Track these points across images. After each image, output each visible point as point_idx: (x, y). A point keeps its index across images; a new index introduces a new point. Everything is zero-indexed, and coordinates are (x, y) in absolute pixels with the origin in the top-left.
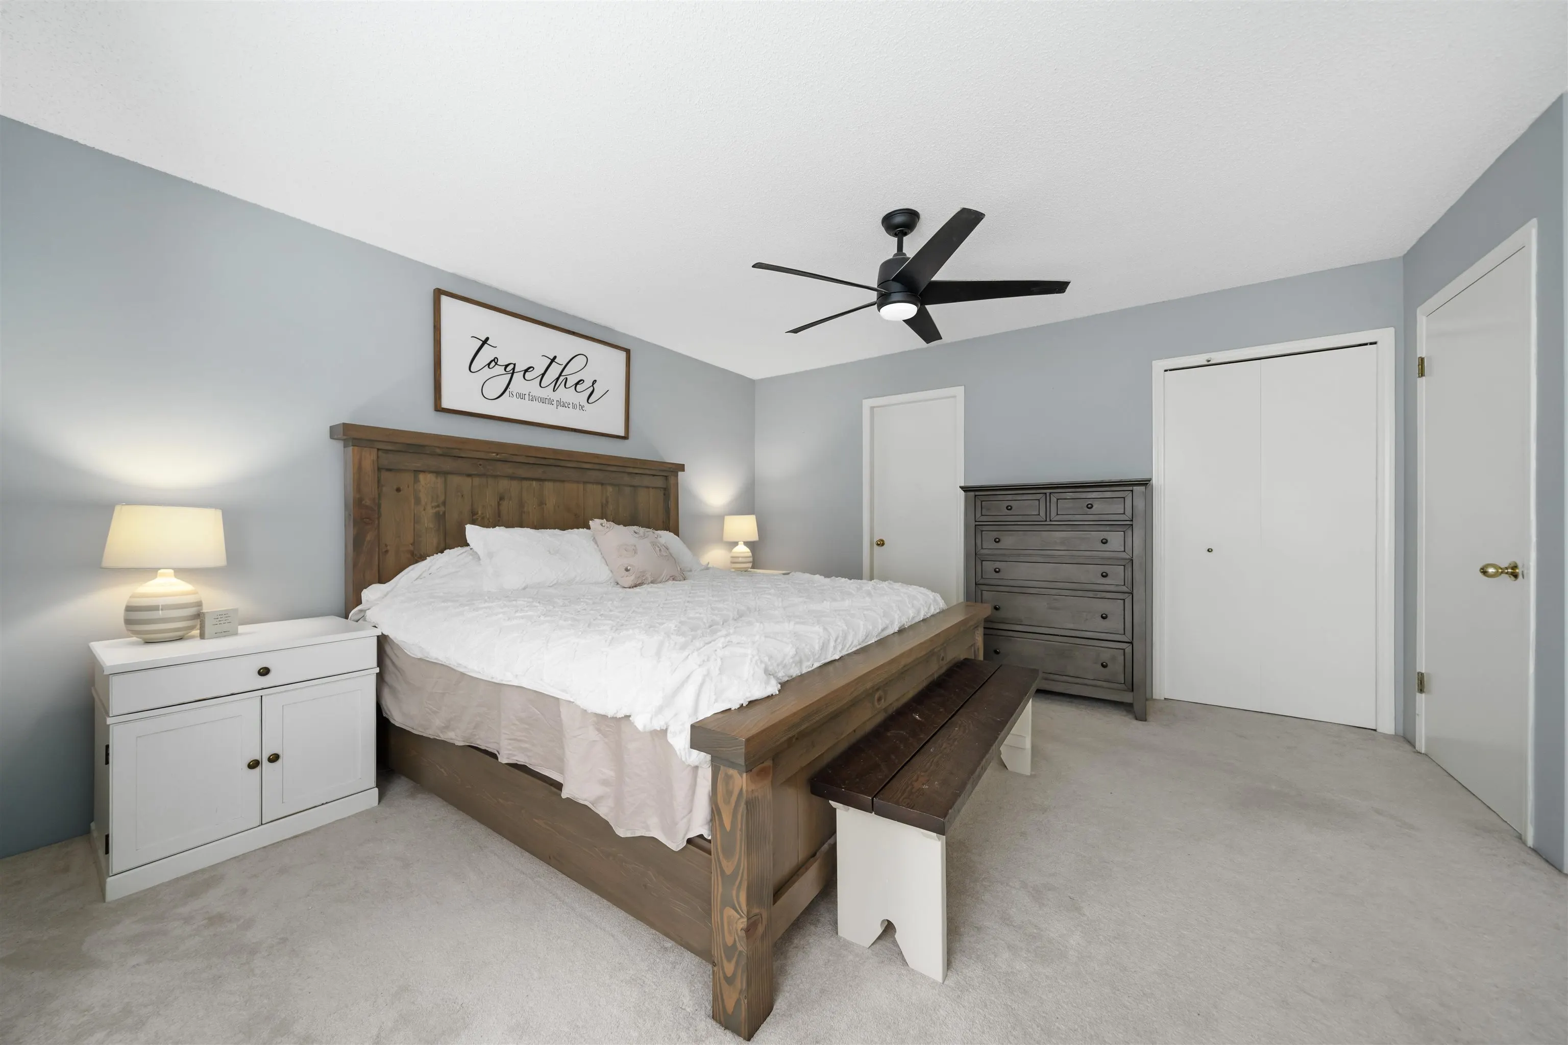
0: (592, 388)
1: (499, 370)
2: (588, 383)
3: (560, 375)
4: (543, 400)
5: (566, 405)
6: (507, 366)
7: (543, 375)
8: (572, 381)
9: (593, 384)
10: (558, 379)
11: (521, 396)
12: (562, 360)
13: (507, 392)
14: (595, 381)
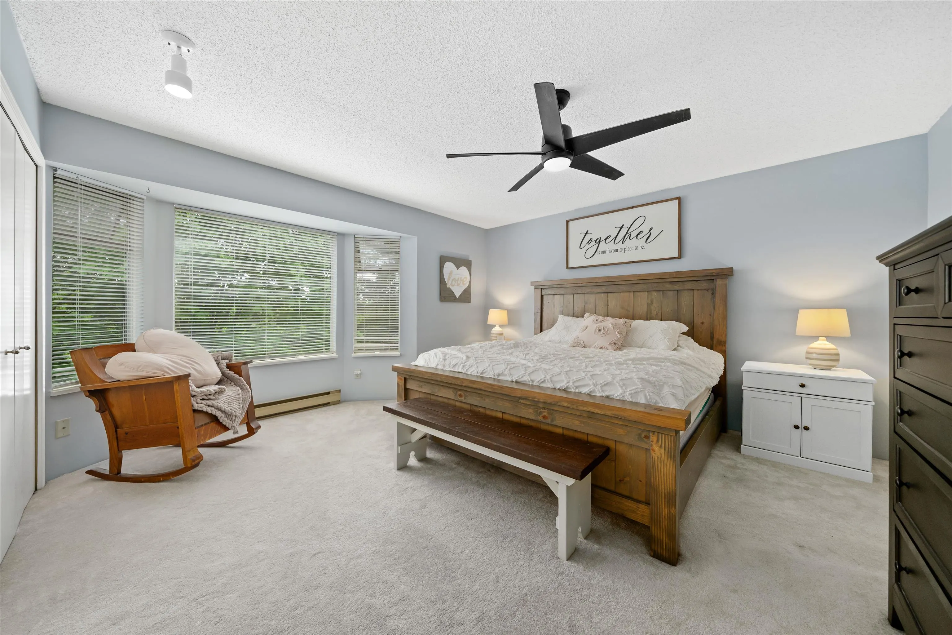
0: (649, 233)
1: (593, 243)
2: (646, 231)
3: (627, 234)
4: (616, 251)
5: (631, 249)
6: (596, 240)
7: (616, 237)
8: (634, 234)
9: (650, 231)
10: (625, 237)
11: (604, 252)
12: (627, 225)
13: (597, 252)
14: (652, 228)
